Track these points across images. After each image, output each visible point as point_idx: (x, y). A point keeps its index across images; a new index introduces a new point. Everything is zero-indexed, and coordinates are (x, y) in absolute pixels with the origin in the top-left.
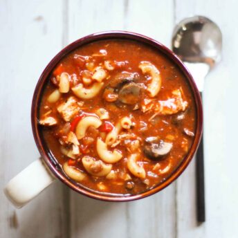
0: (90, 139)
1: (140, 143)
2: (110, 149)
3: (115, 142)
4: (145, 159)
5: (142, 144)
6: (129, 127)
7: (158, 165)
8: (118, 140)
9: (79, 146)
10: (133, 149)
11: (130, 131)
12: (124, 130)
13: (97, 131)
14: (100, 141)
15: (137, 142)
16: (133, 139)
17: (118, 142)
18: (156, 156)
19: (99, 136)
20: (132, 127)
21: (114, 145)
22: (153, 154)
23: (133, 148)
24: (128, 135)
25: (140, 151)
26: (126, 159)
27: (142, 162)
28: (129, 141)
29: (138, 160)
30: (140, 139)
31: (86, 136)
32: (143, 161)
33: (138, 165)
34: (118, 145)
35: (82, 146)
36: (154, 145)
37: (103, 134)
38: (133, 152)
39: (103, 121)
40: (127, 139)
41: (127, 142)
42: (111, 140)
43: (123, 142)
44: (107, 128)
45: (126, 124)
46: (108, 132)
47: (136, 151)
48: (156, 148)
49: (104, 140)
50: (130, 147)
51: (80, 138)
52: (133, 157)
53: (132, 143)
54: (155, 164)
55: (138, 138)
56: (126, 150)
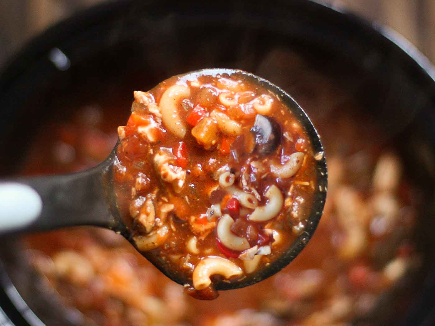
0: (250, 230)
1: (254, 159)
2: (263, 202)
3: (253, 194)
4: (278, 152)
5: (257, 157)
6: (232, 176)
7: (286, 135)
8: (250, 191)
9: (259, 246)
10: (264, 169)
11: (237, 174)
12: (237, 183)
13: (237, 220)
14: (252, 217)
15: (253, 164)
16: (250, 171)
17: (254, 191)
18: (273, 137)
19: (245, 218)
20: (233, 171)
21: (258, 196)
22: (270, 142)
23: (262, 169)
24: (243, 177)
25: (266, 160)
26: (277, 180)
27: (282, 157)
28: (252, 175)
29: (278, 162)
30: (249, 159)
31: (245, 236)
32: (280, 155)
33: (286, 162)
34: (258, 190)
35: (259, 242)
36: (258, 141)
37: (242, 212)
38: (268, 169)
39: (223, 212)
40: (250, 178)
41: (253, 179)
42: (250, 201)
43: (253, 184)
44: (234, 207)
45: (227, 179)
46: (239, 205)
47: (266, 165)
48: (262, 137)
49: (251, 211)
50: (261, 174)
51: (248, 245)
52: (274, 169)
53: (255, 171)
54: (284, 139)
55: (248, 163)
56: (265, 179)
